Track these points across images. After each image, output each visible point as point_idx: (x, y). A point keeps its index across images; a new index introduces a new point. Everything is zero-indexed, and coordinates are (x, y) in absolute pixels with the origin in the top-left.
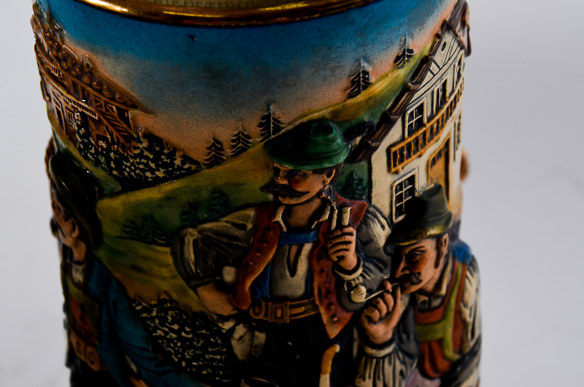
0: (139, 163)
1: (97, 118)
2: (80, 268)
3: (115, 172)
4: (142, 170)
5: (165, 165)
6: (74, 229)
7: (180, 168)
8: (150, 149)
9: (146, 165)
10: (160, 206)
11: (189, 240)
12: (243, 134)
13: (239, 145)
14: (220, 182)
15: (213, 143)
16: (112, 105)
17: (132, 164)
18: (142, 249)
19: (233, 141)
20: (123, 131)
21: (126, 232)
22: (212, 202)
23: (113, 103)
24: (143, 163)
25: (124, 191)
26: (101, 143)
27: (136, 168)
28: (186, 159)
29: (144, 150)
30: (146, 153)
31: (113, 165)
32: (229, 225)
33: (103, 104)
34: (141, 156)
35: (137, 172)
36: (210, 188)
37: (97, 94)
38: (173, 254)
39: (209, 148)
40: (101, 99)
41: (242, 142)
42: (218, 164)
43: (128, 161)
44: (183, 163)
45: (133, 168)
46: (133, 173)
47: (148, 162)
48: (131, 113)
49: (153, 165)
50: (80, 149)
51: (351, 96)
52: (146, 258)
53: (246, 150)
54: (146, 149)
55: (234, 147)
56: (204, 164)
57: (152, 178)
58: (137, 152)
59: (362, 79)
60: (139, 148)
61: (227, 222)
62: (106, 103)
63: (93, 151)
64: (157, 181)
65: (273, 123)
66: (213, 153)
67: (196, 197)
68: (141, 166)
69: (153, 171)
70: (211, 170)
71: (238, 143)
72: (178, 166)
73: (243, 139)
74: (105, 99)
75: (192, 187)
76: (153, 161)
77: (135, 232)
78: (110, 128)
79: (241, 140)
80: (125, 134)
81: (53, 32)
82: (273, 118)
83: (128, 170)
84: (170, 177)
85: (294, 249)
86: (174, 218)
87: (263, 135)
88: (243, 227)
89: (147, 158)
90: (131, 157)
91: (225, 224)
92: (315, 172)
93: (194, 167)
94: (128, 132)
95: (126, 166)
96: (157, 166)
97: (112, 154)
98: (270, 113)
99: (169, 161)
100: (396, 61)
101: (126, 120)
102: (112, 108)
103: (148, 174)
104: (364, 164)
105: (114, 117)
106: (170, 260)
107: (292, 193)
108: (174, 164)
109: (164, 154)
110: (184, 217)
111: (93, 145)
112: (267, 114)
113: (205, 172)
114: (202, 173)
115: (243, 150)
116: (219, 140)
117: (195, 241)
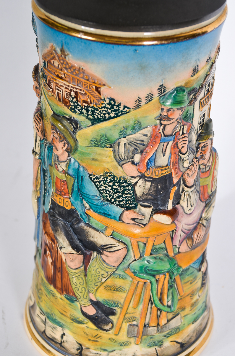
0: (103, 111)
1: (84, 93)
3: (90, 117)
4: (104, 114)
5: (115, 111)
6: (64, 146)
7: (122, 111)
8: (109, 104)
9: (106, 111)
10: (110, 130)
11: (122, 144)
12: (151, 94)
13: (149, 99)
14: (138, 117)
15: (138, 99)
16: (93, 85)
17: (100, 112)
18: (98, 150)
19: (146, 97)
20: (96, 97)
21: (92, 144)
22: (134, 126)
23: (94, 84)
24: (105, 111)
25: (93, 124)
26: (84, 104)
27: (101, 113)
28: (125, 107)
29: (106, 104)
30: (107, 106)
31: (90, 113)
32: (141, 135)
33: (89, 86)
34: (105, 107)
35: (102, 115)
36: (134, 119)
37: (86, 81)
38: (114, 151)
39: (136, 101)
40: (88, 83)
41: (150, 98)
42: (139, 107)
43: (97, 110)
44: (124, 109)
45: (100, 113)
46: (99, 116)
47: (107, 110)
48: (102, 89)
49: (110, 111)
50: (71, 109)
51: (192, 76)
52: (99, 154)
53: (151, 101)
54: (108, 104)
55: (146, 100)
56: (133, 109)
57: (108, 117)
58: (103, 105)
59: (196, 69)
60: (104, 104)
61: (140, 134)
62: (90, 85)
63: (80, 108)
64: (110, 118)
65: (164, 89)
66: (137, 103)
67: (127, 124)
68: (104, 112)
69: (109, 114)
70: (135, 111)
71: (149, 98)
72: (121, 110)
73: (150, 96)
74: (90, 83)
75: (126, 119)
76: (110, 109)
77: (96, 143)
78: (91, 96)
79: (150, 97)
80: (98, 98)
82: (164, 86)
83: (97, 114)
84: (117, 116)
85: (166, 144)
86: (115, 135)
87: (159, 94)
88: (146, 135)
89: (107, 108)
90: (100, 108)
91: (139, 135)
92: (178, 109)
93: (128, 110)
94: (99, 97)
95: (96, 113)
96: (112, 111)
97: (90, 109)
98: (163, 84)
99: (117, 108)
100: (207, 62)
101: (99, 93)
102: (93, 87)
103: (107, 115)
104: (192, 106)
105: (93, 91)
106: (112, 154)
107: (168, 119)
108: (119, 110)
109: (115, 105)
110: (121, 134)
111: (79, 105)
112: (161, 84)
113: (133, 112)
114: (131, 112)
115: (150, 101)
116: (140, 97)
117: (125, 144)
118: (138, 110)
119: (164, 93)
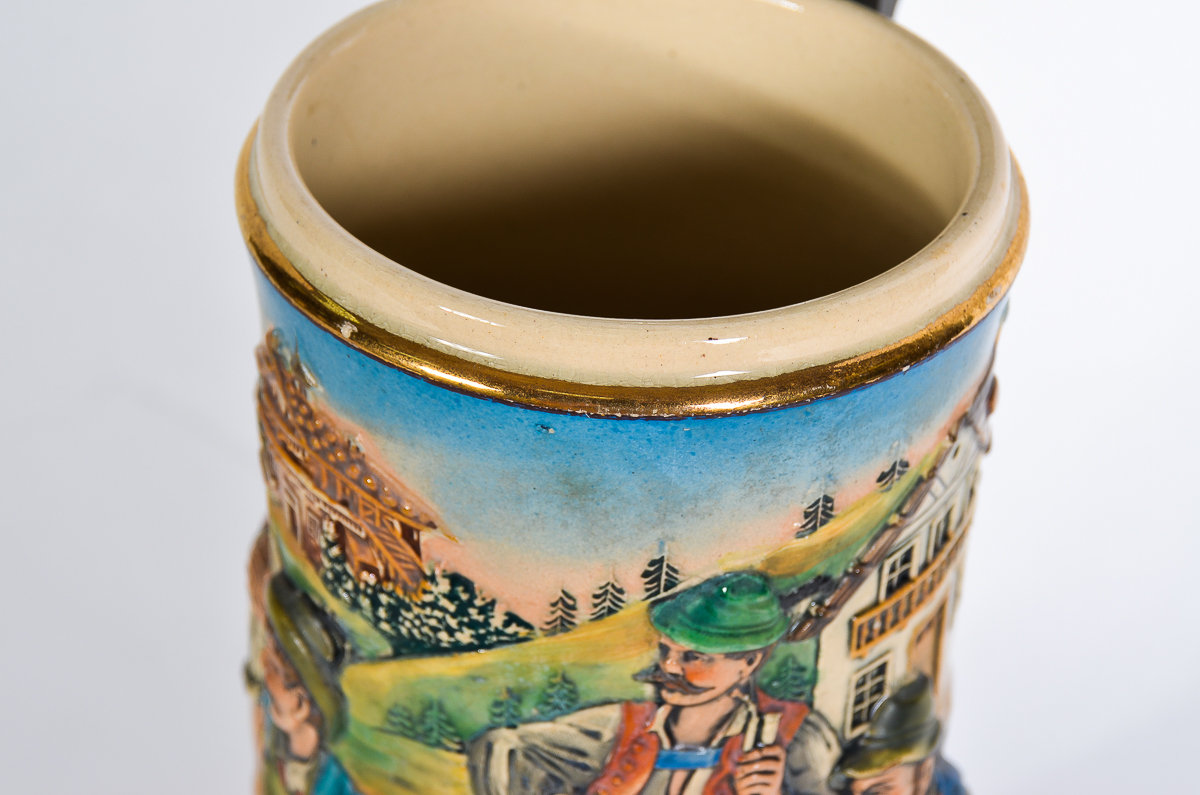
0: (428, 617)
1: (363, 535)
2: (303, 769)
3: (385, 626)
4: (435, 630)
5: (473, 625)
6: (299, 705)
7: (498, 632)
8: (452, 596)
9: (440, 621)
10: (458, 689)
11: (501, 751)
12: (613, 586)
13: (605, 604)
14: (565, 662)
15: (561, 599)
16: (393, 518)
17: (417, 617)
18: (416, 751)
19: (596, 597)
20: (406, 562)
21: (393, 724)
22: (550, 691)
23: (395, 514)
24: (436, 618)
25: (397, 654)
26: (365, 575)
27: (423, 624)
28: (512, 619)
29: (440, 597)
30: (444, 602)
31: (382, 613)
32: (573, 731)
33: (378, 515)
34: (434, 605)
35: (425, 630)
36: (547, 668)
37: (369, 498)
38: (472, 769)
39: (554, 605)
40: (374, 506)
41: (609, 601)
42: (565, 630)
43: (409, 609)
44: (507, 624)
45: (417, 623)
46: (415, 632)
47: (444, 618)
48: (425, 537)
49: (453, 623)
50: (325, 580)
51: (800, 535)
52: (420, 768)
53: (615, 612)
54: (445, 596)
55: (596, 606)
56: (542, 629)
57: (449, 642)
58: (428, 598)
59: (821, 509)
60: (431, 592)
61: (571, 725)
62: (383, 514)
63: (349, 586)
64: (457, 648)
65: (667, 574)
66: (559, 613)
67: (521, 680)
68: (433, 622)
69: (451, 631)
70: (552, 640)
71: (604, 601)
72: (496, 629)
73: (612, 594)
74: (382, 508)
75: (517, 664)
76: (454, 616)
77: (408, 724)
78: (386, 554)
79: (609, 596)
80: (411, 567)
81: (300, 386)
82: (668, 566)
83: (408, 624)
84: (481, 644)
85: (680, 776)
86: (476, 711)
87: (648, 590)
88: (595, 735)
89: (444, 610)
90: (417, 605)
91: (565, 728)
92: (729, 656)
93: (523, 632)
94: (415, 564)
95: (406, 619)
96: (461, 624)
97: (384, 598)
98: (663, 557)
99: (481, 618)
100: (880, 480)
101: (416, 547)
102: (392, 524)
103: (443, 636)
104: (810, 643)
105: (394, 537)
106: (464, 777)
107: (684, 685)
108: (489, 625)
109: (473, 606)
110: (497, 710)
111: (349, 576)
112: (657, 557)
113: (541, 642)
114: (536, 642)
115: (611, 611)
116: (572, 593)
117: (512, 753)
118: (563, 638)
119: (670, 592)
